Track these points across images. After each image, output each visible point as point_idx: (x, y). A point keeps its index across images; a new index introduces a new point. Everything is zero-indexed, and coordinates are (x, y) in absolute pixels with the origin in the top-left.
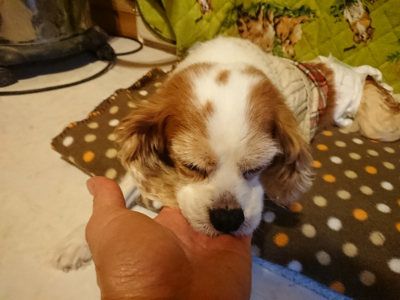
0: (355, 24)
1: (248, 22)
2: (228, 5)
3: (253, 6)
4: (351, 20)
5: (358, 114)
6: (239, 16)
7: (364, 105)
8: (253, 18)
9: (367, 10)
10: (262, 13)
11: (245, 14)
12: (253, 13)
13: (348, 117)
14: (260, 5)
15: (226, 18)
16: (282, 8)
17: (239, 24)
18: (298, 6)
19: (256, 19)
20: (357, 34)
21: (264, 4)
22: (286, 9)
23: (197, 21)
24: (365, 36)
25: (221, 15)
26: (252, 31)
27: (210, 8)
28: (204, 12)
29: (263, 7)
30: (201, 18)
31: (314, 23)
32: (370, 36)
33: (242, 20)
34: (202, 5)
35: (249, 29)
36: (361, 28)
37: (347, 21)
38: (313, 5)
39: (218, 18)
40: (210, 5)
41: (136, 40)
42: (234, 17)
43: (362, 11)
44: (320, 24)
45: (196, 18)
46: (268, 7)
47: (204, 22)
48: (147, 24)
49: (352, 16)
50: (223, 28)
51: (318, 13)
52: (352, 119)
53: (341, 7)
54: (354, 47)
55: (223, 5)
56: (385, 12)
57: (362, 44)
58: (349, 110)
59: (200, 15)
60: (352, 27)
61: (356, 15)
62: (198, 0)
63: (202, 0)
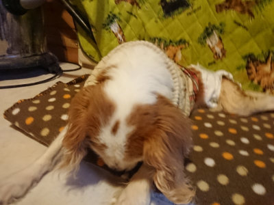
0: (214, 48)
4: (211, 46)
5: (220, 98)
7: (223, 92)
9: (220, 39)
13: (214, 102)
14: (155, 38)
16: (168, 41)
18: (178, 39)
20: (216, 54)
21: (157, 38)
22: (171, 41)
24: (221, 55)
28: (121, 43)
29: (157, 40)
31: (189, 49)
32: (224, 55)
34: (119, 39)
36: (218, 50)
37: (209, 46)
38: (187, 38)
40: (124, 39)
41: (78, 64)
43: (217, 39)
44: (192, 49)
46: (160, 40)
48: (85, 53)
49: (212, 43)
51: (191, 43)
52: (217, 103)
53: (205, 38)
54: (214, 62)
56: (232, 40)
57: (219, 60)
58: (214, 96)
60: (212, 50)
61: (214, 42)
62: (116, 36)
63: (119, 36)
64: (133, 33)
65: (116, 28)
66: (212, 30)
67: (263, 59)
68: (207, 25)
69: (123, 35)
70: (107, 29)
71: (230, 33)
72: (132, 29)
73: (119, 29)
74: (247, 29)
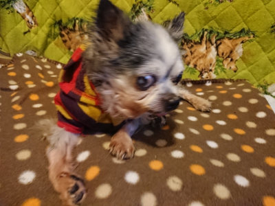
1: (68, 33)
2: (50, 21)
3: (70, 21)
6: (61, 30)
8: (71, 30)
10: (77, 25)
11: (65, 28)
12: (70, 26)
14: (75, 19)
15: (51, 31)
17: (62, 36)
19: (73, 30)
21: (77, 19)
23: (25, 33)
25: (45, 29)
26: (72, 40)
27: (36, 23)
28: (31, 27)
29: (77, 21)
30: (29, 31)
33: (63, 33)
34: (28, 21)
35: (70, 39)
39: (43, 31)
40: (35, 22)
42: (57, 30)
43: (147, 18)
45: (23, 31)
46: (82, 21)
47: (32, 34)
50: (49, 40)
53: (133, 17)
55: (46, 20)
59: (27, 29)
62: (23, 17)
63: (28, 17)
64: (45, 13)
65: (22, 8)
66: (140, 8)
67: (198, 39)
68: (135, 3)
69: (33, 16)
70: (8, 8)
71: (161, 10)
72: (43, 8)
73: (26, 9)
74: (178, 5)
